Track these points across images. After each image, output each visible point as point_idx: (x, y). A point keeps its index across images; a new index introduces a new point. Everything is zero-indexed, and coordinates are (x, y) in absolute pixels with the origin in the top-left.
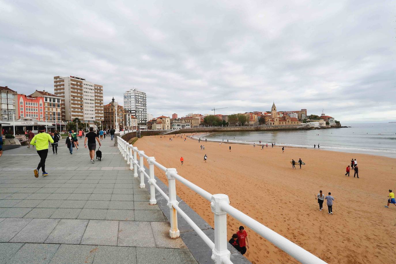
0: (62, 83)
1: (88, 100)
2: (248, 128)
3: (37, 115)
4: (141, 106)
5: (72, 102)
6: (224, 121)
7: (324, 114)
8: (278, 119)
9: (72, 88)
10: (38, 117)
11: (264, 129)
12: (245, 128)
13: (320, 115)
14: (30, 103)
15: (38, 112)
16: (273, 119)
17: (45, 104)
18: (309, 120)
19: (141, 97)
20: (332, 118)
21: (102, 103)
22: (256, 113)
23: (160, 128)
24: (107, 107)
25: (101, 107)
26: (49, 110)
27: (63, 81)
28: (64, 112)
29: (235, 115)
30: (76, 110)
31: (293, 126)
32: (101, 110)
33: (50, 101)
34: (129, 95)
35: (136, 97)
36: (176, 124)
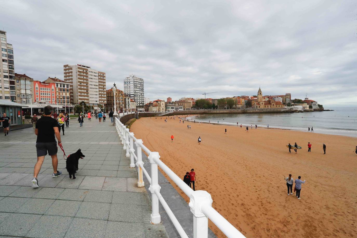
0: (70, 71)
1: (93, 85)
2: (235, 111)
3: (50, 99)
4: (139, 91)
5: (79, 87)
6: (214, 104)
7: (308, 98)
8: (264, 103)
9: (79, 75)
10: (50, 101)
11: (250, 112)
12: (233, 110)
13: (303, 99)
14: (44, 88)
15: (50, 96)
16: (259, 102)
17: (56, 89)
18: (293, 104)
19: (139, 82)
20: (315, 102)
21: (105, 88)
22: (243, 97)
23: (156, 110)
24: (110, 92)
25: (104, 91)
26: (59, 94)
27: (71, 69)
28: (72, 96)
29: (224, 99)
30: (83, 94)
31: (278, 109)
32: (104, 94)
33: (61, 86)
34: (128, 80)
35: (135, 82)
36: (171, 107)
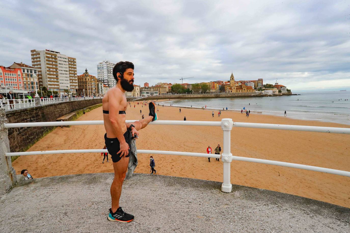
0: (38, 56)
1: (63, 71)
2: (209, 95)
3: (16, 85)
5: (48, 72)
6: (188, 89)
7: (278, 83)
8: (235, 88)
9: (47, 60)
10: (17, 86)
11: (223, 96)
12: (207, 95)
13: (274, 84)
14: (9, 73)
15: (17, 81)
16: (231, 87)
17: (23, 75)
18: (264, 88)
20: (284, 87)
21: (76, 74)
22: (218, 82)
23: (131, 95)
24: (81, 77)
25: (75, 77)
26: (27, 79)
27: (39, 54)
28: (42, 82)
29: (198, 84)
30: (52, 80)
31: (248, 94)
32: (75, 80)
33: (28, 72)
34: (102, 66)
35: (108, 68)
36: (146, 92)
